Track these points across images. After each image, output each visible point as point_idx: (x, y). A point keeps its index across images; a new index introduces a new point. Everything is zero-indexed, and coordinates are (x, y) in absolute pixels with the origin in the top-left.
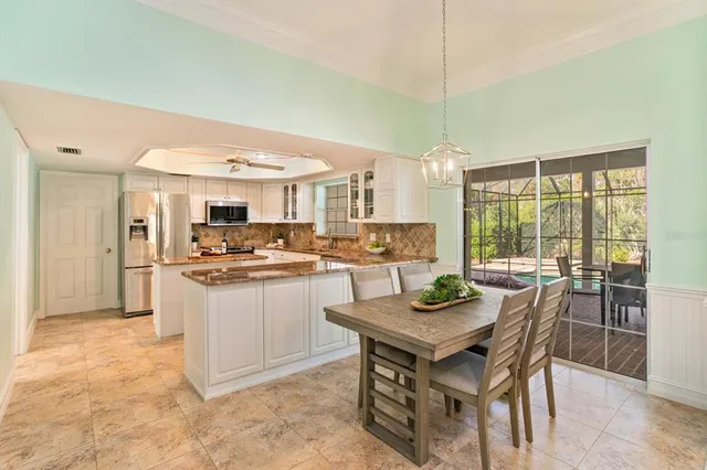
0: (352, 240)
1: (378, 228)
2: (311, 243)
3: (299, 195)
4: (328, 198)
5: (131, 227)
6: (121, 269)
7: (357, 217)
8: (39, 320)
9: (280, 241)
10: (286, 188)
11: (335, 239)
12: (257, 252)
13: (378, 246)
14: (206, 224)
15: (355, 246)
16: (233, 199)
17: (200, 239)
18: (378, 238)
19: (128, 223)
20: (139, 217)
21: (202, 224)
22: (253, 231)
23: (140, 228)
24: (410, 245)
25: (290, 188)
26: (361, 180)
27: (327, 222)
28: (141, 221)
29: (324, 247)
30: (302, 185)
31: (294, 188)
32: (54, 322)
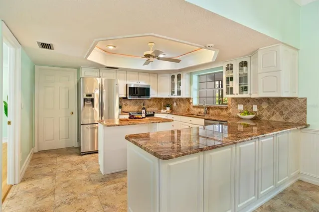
0: (222, 109)
1: (246, 101)
2: (188, 110)
3: (182, 81)
4: (200, 83)
5: (85, 99)
6: (79, 125)
7: (232, 93)
8: (34, 153)
9: (168, 109)
10: (173, 77)
11: (208, 108)
12: (156, 115)
13: (248, 114)
14: (126, 98)
15: (225, 113)
16: (141, 83)
17: (123, 106)
18: (245, 108)
19: (83, 96)
20: (89, 93)
21: (124, 98)
22: (152, 102)
23: (90, 100)
24: (278, 114)
25: (176, 76)
26: (236, 68)
27: (200, 97)
28: (90, 95)
29: (200, 112)
30: (184, 74)
31: (179, 77)
32: (42, 155)
